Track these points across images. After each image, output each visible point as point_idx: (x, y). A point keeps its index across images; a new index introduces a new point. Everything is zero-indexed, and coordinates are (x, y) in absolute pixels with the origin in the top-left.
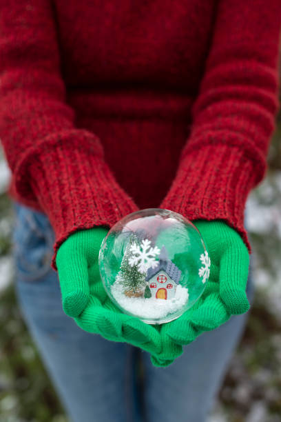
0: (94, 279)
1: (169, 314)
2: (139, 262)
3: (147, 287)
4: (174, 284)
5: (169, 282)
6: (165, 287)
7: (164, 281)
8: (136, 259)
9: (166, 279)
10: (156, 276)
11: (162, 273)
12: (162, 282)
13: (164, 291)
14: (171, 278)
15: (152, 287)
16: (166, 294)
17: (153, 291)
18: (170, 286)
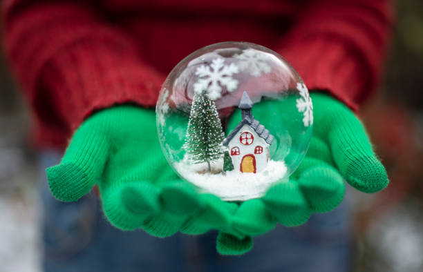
3: (227, 154)
4: (264, 145)
5: (258, 142)
6: (252, 152)
7: (250, 141)
9: (252, 137)
10: (238, 135)
11: (245, 129)
12: (247, 144)
13: (251, 159)
14: (259, 135)
15: (234, 153)
16: (254, 163)
17: (236, 160)
18: (258, 149)
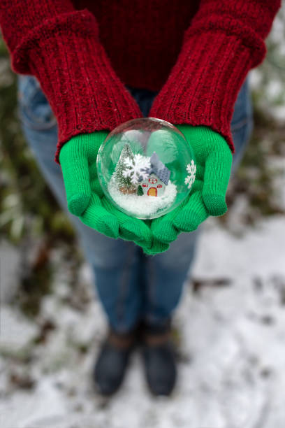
0: (93, 176)
1: (159, 210)
2: (132, 174)
3: (140, 186)
4: (163, 185)
5: (159, 183)
6: (156, 187)
7: (155, 182)
8: (130, 171)
9: (156, 180)
11: (153, 176)
12: (153, 183)
13: (155, 190)
14: (161, 180)
15: (144, 186)
16: (156, 192)
17: (145, 190)
18: (160, 186)
